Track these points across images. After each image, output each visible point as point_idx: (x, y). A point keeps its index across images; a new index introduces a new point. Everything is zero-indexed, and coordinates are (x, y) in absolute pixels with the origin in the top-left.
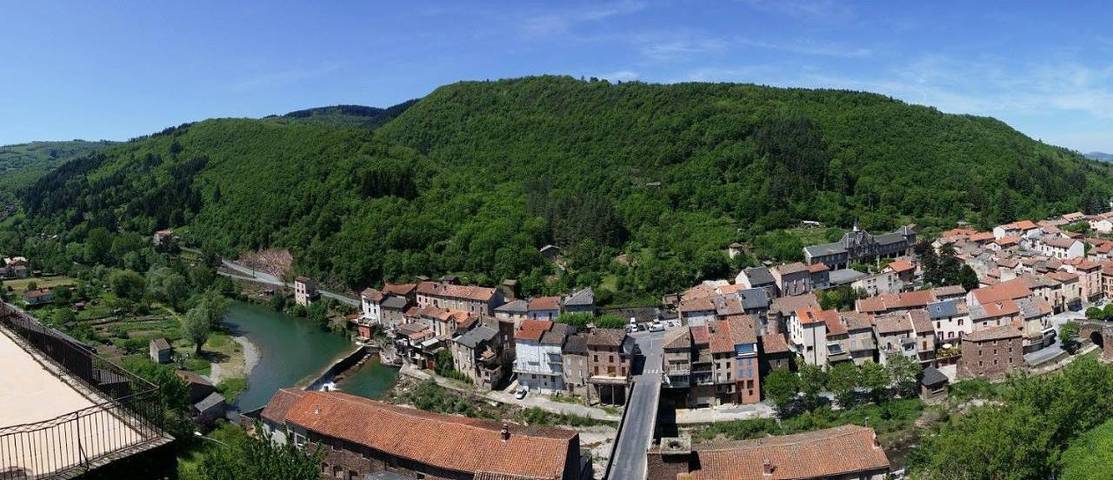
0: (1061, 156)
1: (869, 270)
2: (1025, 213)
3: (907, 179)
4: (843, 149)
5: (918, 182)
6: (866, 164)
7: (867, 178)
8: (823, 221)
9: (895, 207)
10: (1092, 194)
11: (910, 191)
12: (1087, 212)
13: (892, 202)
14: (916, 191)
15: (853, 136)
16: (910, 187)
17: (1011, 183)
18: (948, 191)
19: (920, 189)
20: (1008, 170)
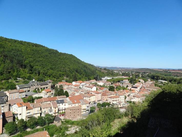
0: (89, 66)
1: (37, 92)
2: (80, 79)
3: (49, 68)
4: (29, 58)
5: (52, 69)
6: (36, 63)
7: (36, 67)
8: (22, 78)
9: (45, 75)
10: (98, 76)
11: (49, 71)
12: (96, 80)
13: (44, 74)
14: (50, 72)
15: (32, 55)
16: (49, 70)
17: (77, 71)
18: (60, 72)
19: (52, 71)
20: (76, 68)
